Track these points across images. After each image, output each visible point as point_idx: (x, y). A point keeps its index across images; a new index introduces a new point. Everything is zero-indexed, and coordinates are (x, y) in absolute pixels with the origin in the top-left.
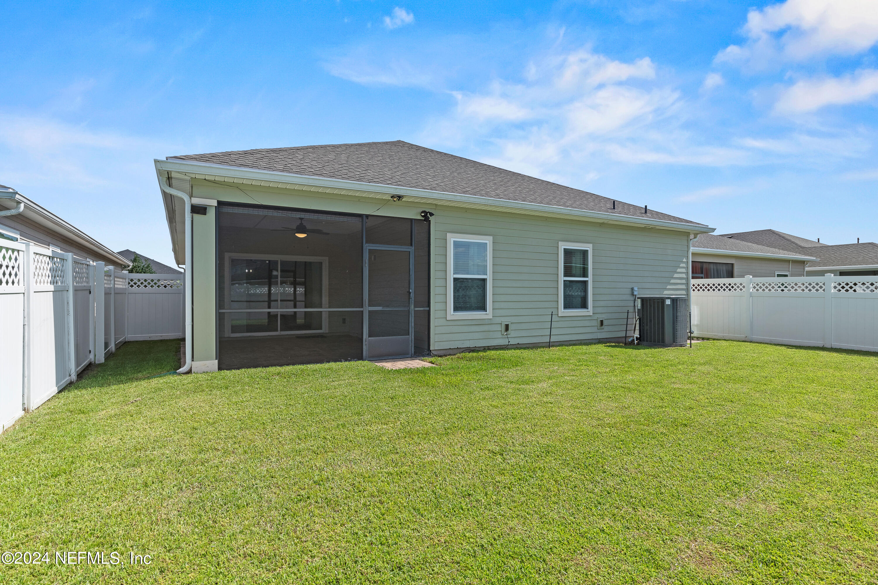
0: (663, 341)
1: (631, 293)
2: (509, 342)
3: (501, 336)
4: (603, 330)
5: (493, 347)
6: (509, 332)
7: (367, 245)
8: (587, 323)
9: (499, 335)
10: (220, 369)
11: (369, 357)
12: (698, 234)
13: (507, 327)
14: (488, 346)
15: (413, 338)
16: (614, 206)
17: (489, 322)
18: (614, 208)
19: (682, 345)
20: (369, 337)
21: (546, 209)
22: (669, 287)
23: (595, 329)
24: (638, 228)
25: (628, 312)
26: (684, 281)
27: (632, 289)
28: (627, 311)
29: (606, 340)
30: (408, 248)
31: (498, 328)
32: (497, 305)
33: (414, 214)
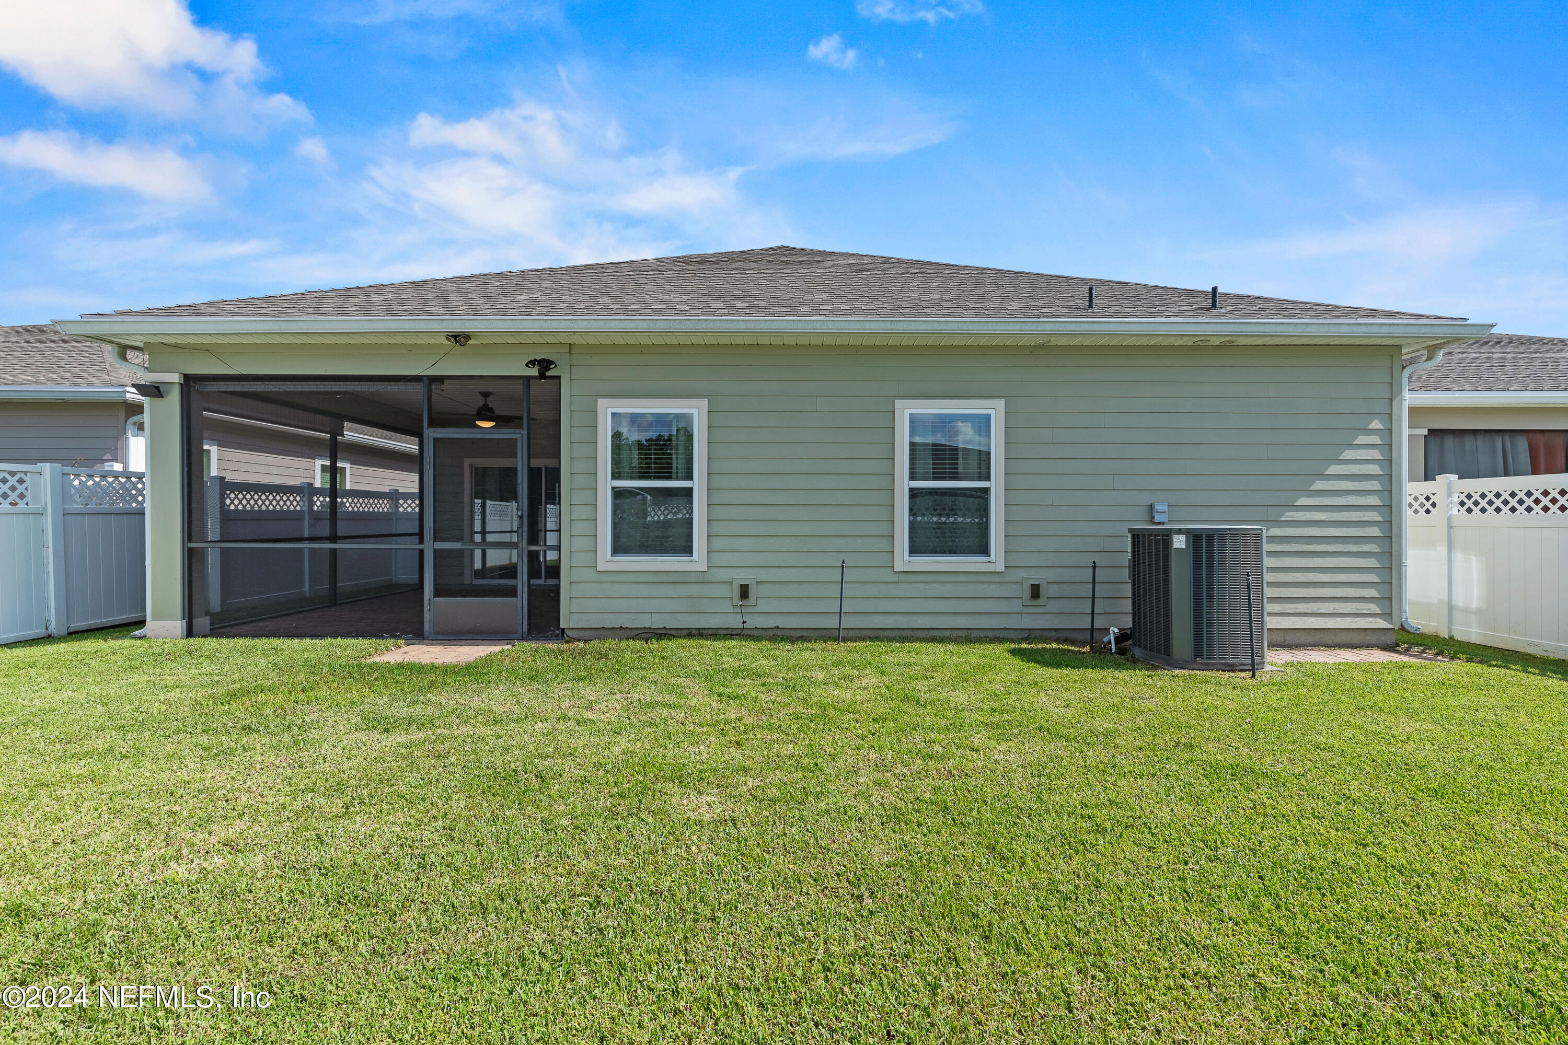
0: (1168, 651)
1: (1147, 518)
2: (744, 623)
3: (731, 609)
4: (1041, 610)
5: (711, 632)
6: (752, 600)
7: (431, 430)
8: (992, 591)
9: (727, 606)
10: (190, 633)
11: (436, 633)
12: (1437, 347)
13: (744, 592)
14: (699, 629)
15: (525, 602)
16: (1091, 300)
17: (700, 579)
18: (1091, 306)
19: (1235, 665)
20: (435, 596)
21: (818, 327)
22: (1302, 501)
23: (1016, 606)
24: (1167, 347)
25: (1094, 568)
26: (1375, 485)
27: (1151, 507)
28: (1092, 564)
29: (1054, 633)
30: (515, 433)
31: (724, 591)
32: (718, 543)
33: (518, 368)
